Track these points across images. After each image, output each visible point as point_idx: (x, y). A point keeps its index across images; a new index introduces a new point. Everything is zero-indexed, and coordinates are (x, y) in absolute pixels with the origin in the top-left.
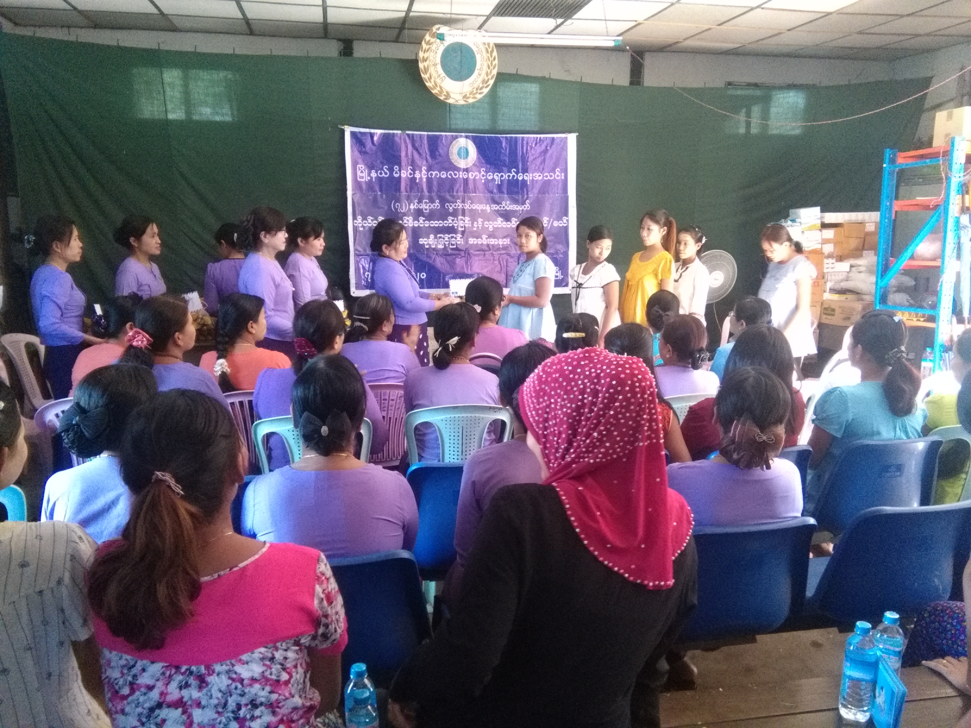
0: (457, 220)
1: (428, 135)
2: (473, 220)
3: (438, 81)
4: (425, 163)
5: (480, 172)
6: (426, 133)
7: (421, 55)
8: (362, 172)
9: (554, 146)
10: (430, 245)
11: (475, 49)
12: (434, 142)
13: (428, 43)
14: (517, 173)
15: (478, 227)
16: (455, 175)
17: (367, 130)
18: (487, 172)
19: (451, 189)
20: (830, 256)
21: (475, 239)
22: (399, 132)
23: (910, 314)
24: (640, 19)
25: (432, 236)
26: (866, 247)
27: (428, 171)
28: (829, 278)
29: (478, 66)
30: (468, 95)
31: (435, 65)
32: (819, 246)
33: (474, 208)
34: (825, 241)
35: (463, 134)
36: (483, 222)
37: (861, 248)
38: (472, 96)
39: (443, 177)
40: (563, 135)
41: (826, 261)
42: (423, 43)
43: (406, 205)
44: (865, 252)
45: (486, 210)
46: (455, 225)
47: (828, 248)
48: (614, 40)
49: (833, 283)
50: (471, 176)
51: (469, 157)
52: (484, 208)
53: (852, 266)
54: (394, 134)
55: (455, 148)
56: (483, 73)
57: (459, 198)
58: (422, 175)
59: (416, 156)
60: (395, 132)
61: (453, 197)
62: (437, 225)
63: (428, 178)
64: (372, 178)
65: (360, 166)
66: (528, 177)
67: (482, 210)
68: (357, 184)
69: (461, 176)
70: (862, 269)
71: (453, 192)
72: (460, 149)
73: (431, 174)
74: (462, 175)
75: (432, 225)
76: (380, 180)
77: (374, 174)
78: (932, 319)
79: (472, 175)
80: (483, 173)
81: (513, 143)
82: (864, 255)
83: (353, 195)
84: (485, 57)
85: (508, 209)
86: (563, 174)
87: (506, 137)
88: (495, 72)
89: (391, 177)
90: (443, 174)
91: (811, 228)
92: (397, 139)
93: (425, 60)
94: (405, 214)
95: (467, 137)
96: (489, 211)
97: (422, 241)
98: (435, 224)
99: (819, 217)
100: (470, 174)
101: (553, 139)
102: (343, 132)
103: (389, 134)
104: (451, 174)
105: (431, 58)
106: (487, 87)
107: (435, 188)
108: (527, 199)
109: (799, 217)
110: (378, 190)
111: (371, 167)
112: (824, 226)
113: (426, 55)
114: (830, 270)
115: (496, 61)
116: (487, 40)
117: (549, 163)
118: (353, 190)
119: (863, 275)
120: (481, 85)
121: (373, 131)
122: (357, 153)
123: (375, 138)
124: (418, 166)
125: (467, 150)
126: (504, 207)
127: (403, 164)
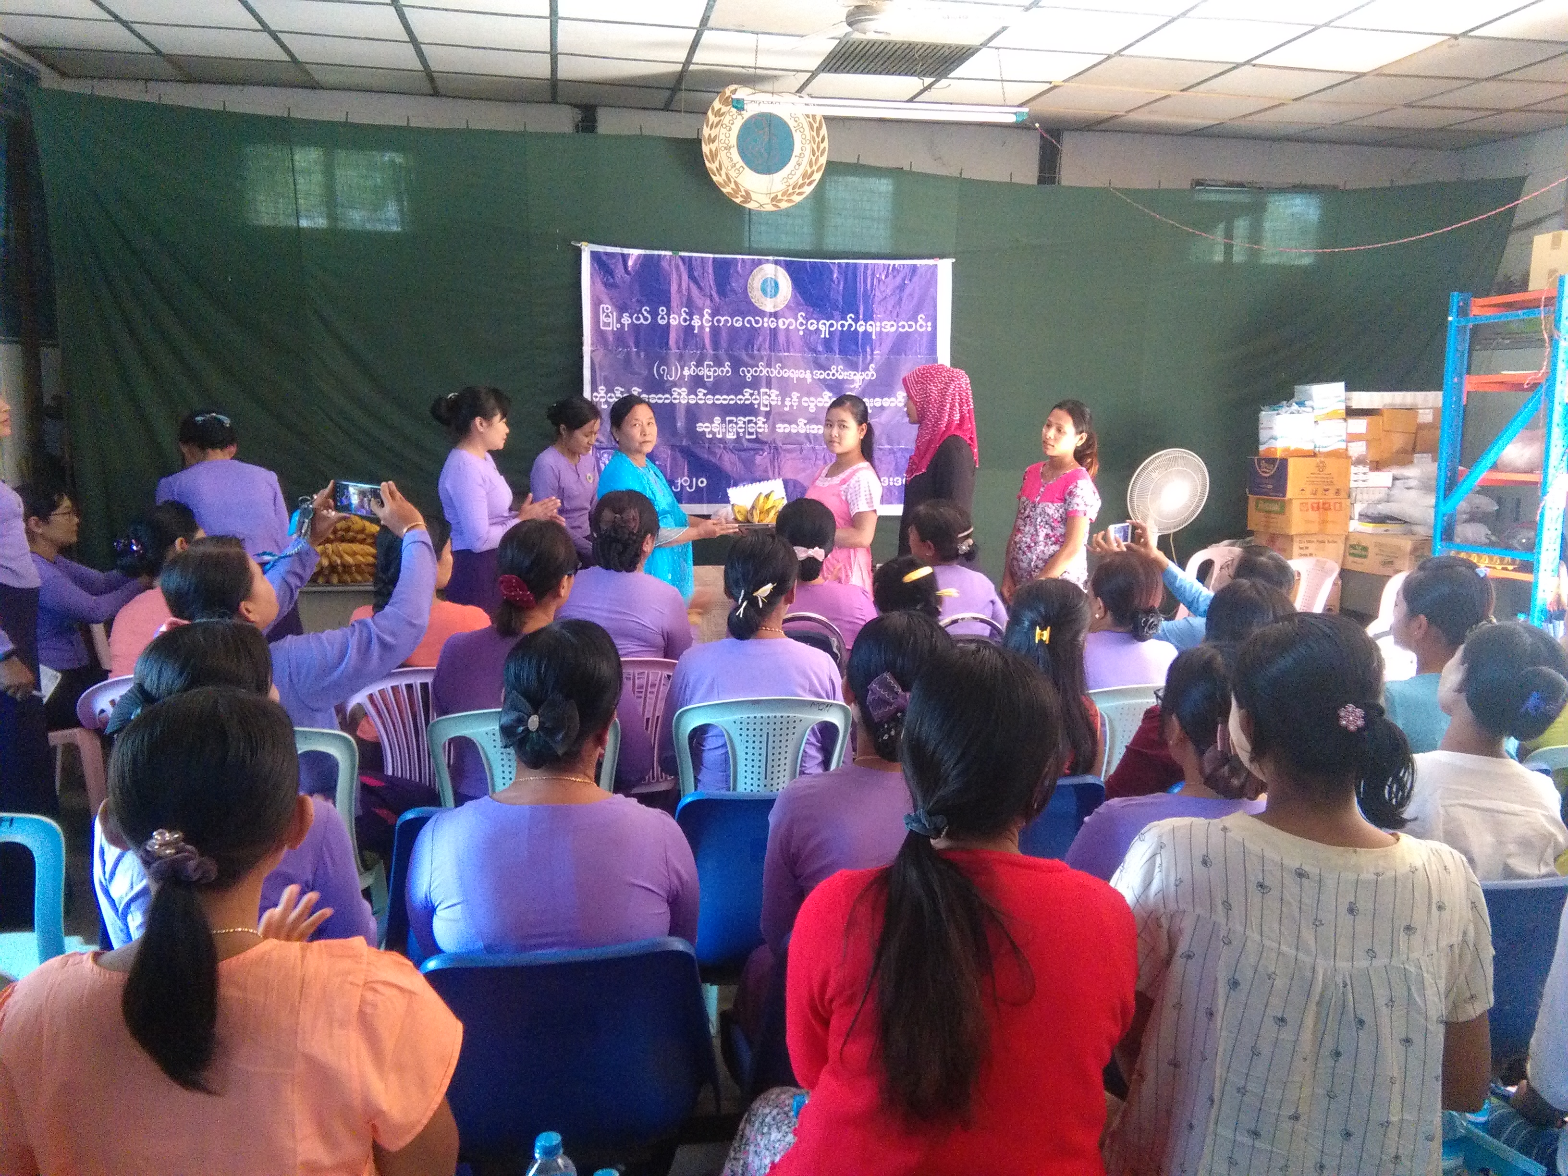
0: (759, 394)
1: (714, 259)
2: (784, 393)
3: (733, 174)
4: (708, 302)
5: (796, 320)
6: (711, 256)
7: (706, 131)
8: (607, 316)
9: (915, 279)
10: (714, 434)
11: (791, 124)
12: (723, 270)
13: (718, 113)
14: (856, 320)
15: (791, 406)
16: (757, 322)
17: (617, 250)
18: (807, 319)
19: (749, 344)
20: (1360, 461)
21: (786, 425)
22: (669, 253)
23: (1491, 559)
24: (1057, 79)
25: (717, 420)
26: (1418, 448)
27: (713, 315)
28: (1359, 497)
29: (797, 151)
30: (780, 197)
31: (728, 148)
32: (1343, 445)
33: (786, 375)
34: (1352, 438)
35: (771, 258)
36: (800, 398)
37: (1410, 448)
38: (785, 198)
39: (737, 325)
40: (931, 262)
41: (1353, 469)
42: (710, 113)
43: (676, 369)
44: (1416, 455)
45: (805, 379)
46: (754, 402)
47: (1358, 449)
48: (1015, 113)
49: (1365, 505)
50: (782, 324)
51: (778, 296)
52: (802, 376)
53: (1395, 479)
54: (659, 256)
55: (756, 280)
56: (805, 161)
57: (762, 359)
58: (703, 322)
59: (695, 291)
60: (663, 253)
61: (752, 357)
62: (725, 402)
63: (713, 327)
64: (623, 325)
65: (605, 306)
66: (873, 328)
67: (798, 379)
68: (599, 335)
69: (766, 325)
70: (1412, 483)
71: (753, 351)
72: (765, 281)
73: (719, 321)
74: (768, 323)
75: (717, 402)
76: (635, 328)
77: (626, 320)
78: (1528, 567)
79: (784, 322)
80: (801, 320)
81: (849, 274)
82: (1415, 461)
83: (592, 352)
84: (808, 137)
85: (840, 377)
86: (929, 324)
87: (839, 264)
88: (823, 160)
89: (654, 324)
90: (737, 320)
91: (1329, 417)
92: (664, 264)
93: (712, 140)
94: (675, 384)
95: (776, 263)
96: (809, 381)
97: (701, 427)
98: (723, 399)
99: (1343, 398)
100: (780, 321)
101: (915, 266)
102: (578, 252)
103: (652, 256)
104: (749, 322)
105: (722, 137)
106: (810, 184)
107: (724, 344)
108: (871, 362)
109: (1310, 398)
110: (632, 344)
111: (622, 309)
112: (1351, 413)
113: (713, 133)
114: (1361, 484)
115: (826, 144)
116: (811, 110)
117: (908, 305)
118: (592, 344)
119: (1413, 494)
120: (801, 181)
121: (626, 251)
122: (600, 286)
123: (630, 263)
124: (697, 308)
125: (776, 284)
126: (833, 375)
127: (674, 303)
